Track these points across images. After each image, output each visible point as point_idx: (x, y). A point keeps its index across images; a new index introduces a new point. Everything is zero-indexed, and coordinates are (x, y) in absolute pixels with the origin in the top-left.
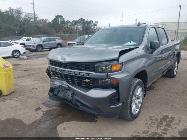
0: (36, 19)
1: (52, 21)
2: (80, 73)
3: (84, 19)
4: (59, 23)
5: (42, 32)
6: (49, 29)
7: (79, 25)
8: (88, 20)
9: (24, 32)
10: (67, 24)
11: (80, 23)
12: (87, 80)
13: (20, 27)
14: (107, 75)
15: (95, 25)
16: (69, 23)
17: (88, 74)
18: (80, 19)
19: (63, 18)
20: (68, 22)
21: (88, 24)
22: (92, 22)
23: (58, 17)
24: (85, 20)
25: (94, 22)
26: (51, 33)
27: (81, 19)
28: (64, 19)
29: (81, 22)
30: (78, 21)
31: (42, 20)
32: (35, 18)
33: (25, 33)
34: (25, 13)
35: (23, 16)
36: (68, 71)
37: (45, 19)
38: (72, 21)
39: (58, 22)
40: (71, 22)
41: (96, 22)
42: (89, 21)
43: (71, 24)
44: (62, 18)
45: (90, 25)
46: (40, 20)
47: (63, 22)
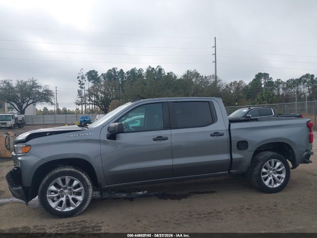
1: (251, 84)
3: (313, 76)
4: (263, 86)
7: (301, 86)
10: (277, 87)
11: (304, 83)
16: (281, 85)
18: (303, 77)
19: (270, 77)
20: (280, 83)
23: (260, 76)
24: (315, 77)
27: (307, 76)
28: (271, 78)
29: (305, 80)
32: (216, 82)
37: (238, 82)
38: (288, 81)
39: (261, 85)
40: (284, 83)
43: (285, 86)
44: (268, 77)
46: (231, 84)
47: (270, 84)
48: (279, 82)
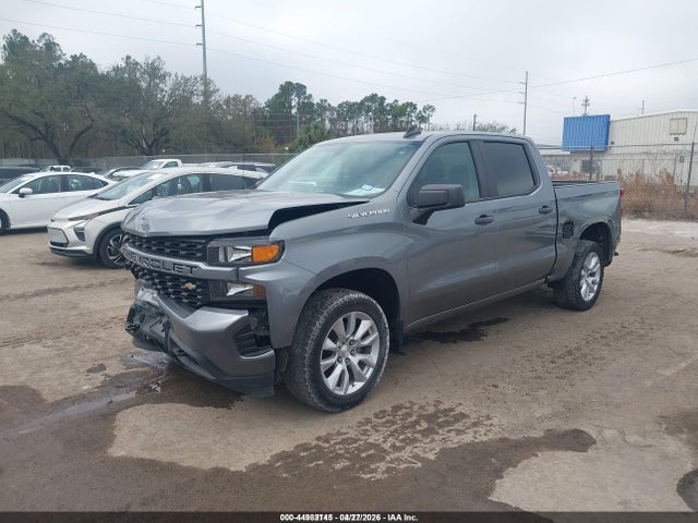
0: (210, 96)
1: (269, 104)
2: (175, 264)
3: (383, 99)
4: (294, 111)
5: (229, 142)
6: (254, 134)
7: (362, 119)
8: (396, 101)
9: (167, 141)
10: (320, 115)
11: (367, 112)
12: (191, 286)
13: (155, 125)
14: (237, 272)
15: (423, 119)
16: (328, 113)
17: (192, 267)
18: (366, 99)
19: (308, 93)
20: (325, 108)
21: (395, 117)
22: (414, 107)
23: (288, 89)
24: (387, 102)
25: (420, 108)
26: (257, 147)
27: (373, 98)
28: (310, 96)
29: (369, 107)
30: (362, 103)
31: (233, 99)
32: (207, 94)
33: (168, 145)
34: (173, 76)
35: (167, 86)
36: (153, 260)
37: (243, 97)
38: (340, 106)
39: (291, 107)
40: (334, 109)
41: (425, 109)
42: (400, 103)
43: (335, 116)
44: (305, 93)
45: (404, 119)
46: (227, 101)
47: (307, 107)
48: (323, 107)
